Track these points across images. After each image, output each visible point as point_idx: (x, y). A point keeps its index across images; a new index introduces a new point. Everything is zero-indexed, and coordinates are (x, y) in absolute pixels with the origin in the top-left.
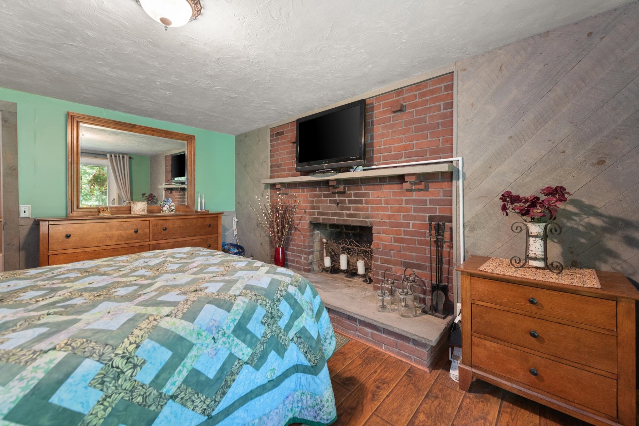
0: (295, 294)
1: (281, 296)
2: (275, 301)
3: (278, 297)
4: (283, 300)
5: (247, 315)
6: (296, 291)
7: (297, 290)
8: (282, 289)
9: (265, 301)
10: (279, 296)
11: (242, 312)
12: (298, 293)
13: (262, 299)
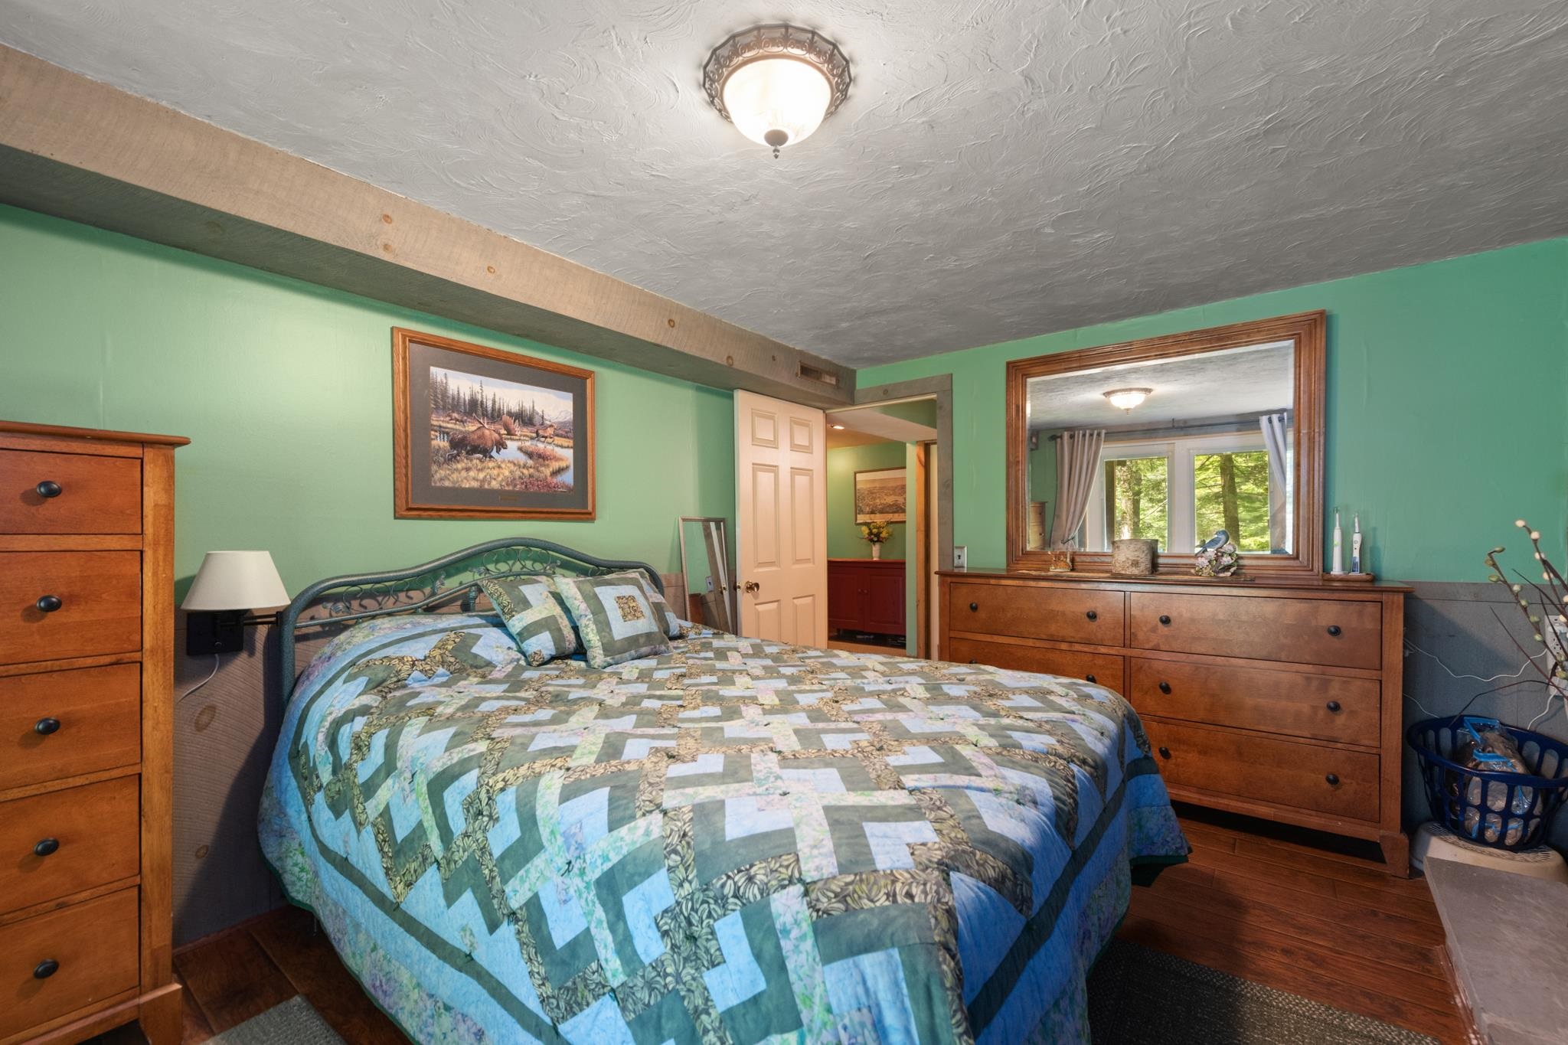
0: (786, 932)
1: (735, 896)
2: (711, 894)
3: (726, 891)
4: (738, 913)
5: (630, 868)
6: (797, 923)
7: (806, 927)
8: (760, 878)
9: (686, 870)
10: (729, 889)
11: (625, 851)
12: (803, 938)
13: (682, 858)
